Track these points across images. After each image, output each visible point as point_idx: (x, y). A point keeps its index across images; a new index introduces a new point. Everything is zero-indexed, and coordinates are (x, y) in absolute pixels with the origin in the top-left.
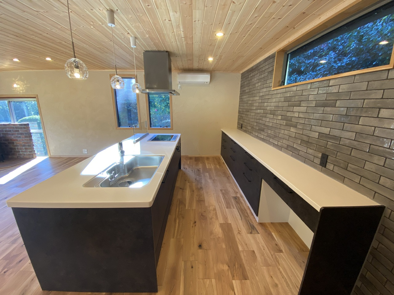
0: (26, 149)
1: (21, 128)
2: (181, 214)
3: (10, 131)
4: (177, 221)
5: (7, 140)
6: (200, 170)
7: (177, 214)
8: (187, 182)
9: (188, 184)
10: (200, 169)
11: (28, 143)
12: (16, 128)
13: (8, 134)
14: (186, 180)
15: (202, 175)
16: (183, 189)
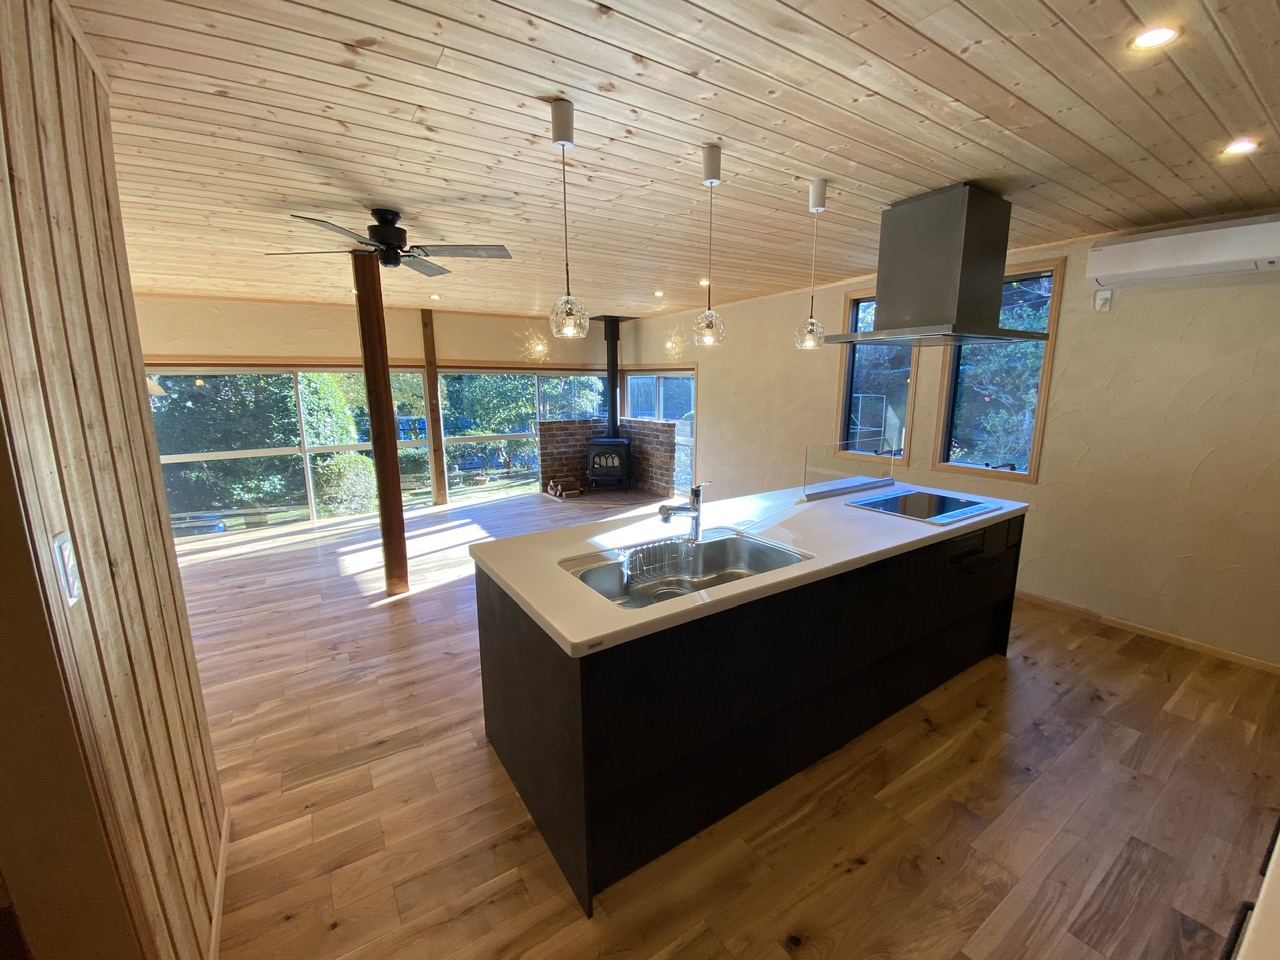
0: (662, 475)
1: (662, 432)
2: (840, 798)
3: (648, 435)
4: (806, 810)
5: (642, 453)
6: (1106, 697)
7: (826, 789)
8: (983, 713)
9: (977, 723)
10: (1111, 694)
11: (666, 463)
12: (657, 430)
13: (644, 441)
14: (980, 706)
15: (1094, 725)
16: (934, 728)
